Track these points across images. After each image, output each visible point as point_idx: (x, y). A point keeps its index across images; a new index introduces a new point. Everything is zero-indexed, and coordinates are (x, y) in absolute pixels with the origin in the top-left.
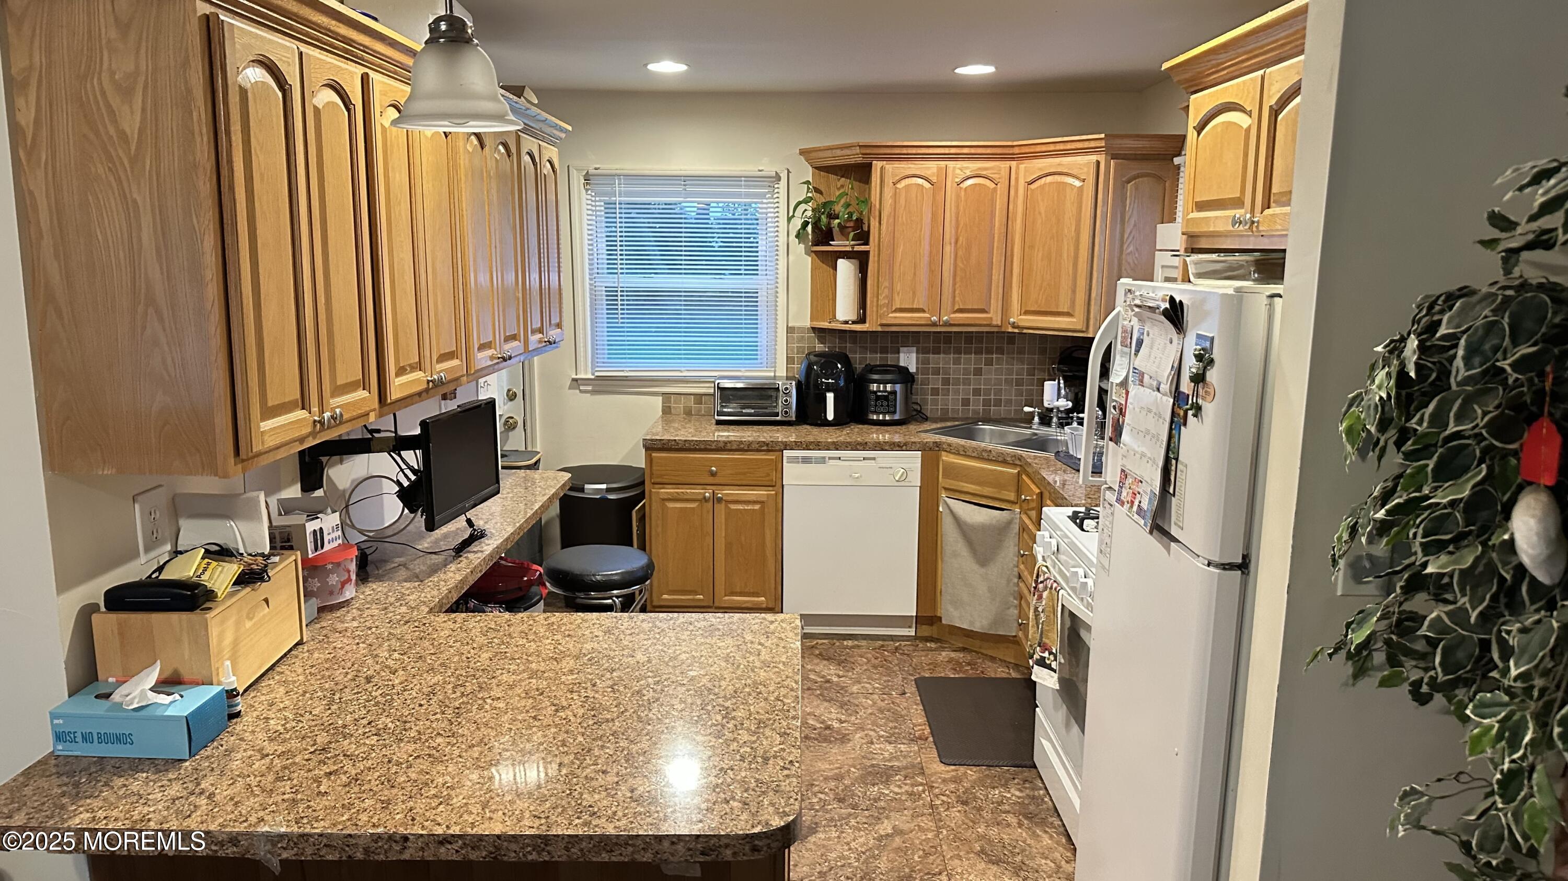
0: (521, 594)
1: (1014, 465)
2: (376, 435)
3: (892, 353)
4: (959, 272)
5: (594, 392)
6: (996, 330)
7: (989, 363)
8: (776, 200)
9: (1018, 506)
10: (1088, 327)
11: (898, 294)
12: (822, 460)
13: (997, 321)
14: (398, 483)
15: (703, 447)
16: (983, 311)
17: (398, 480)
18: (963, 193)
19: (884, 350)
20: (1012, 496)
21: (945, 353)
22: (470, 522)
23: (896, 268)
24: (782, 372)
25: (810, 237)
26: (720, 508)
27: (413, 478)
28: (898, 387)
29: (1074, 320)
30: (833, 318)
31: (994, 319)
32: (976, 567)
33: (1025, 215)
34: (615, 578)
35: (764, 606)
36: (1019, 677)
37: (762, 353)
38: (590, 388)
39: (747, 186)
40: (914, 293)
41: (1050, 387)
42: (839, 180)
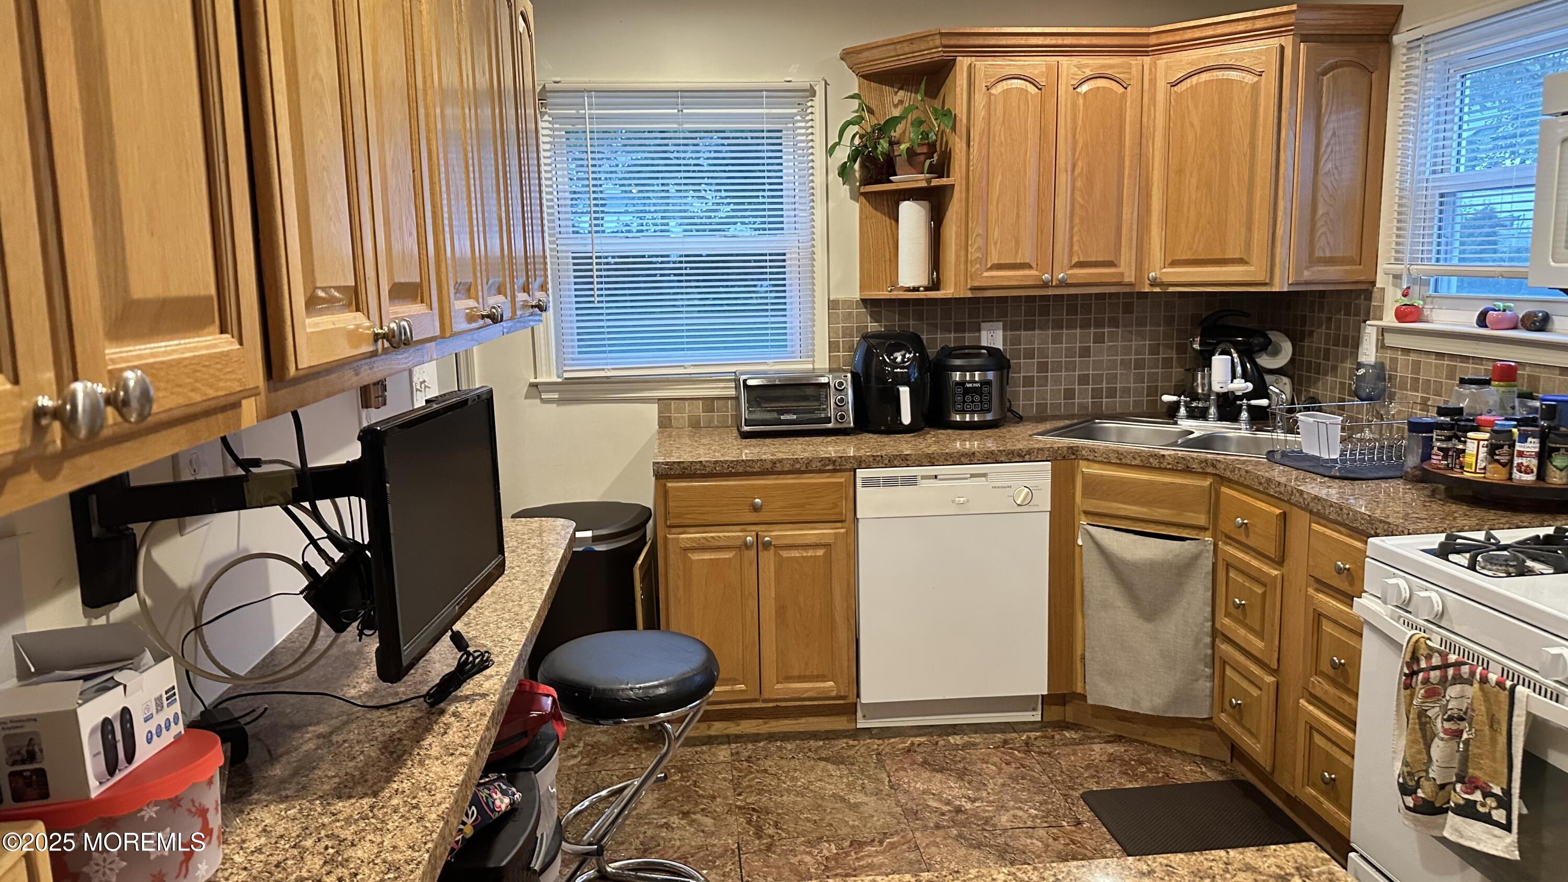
0: (525, 742)
1: (1205, 474)
2: (254, 470)
3: (969, 331)
4: (1078, 210)
5: (560, 401)
6: (1127, 290)
7: (1099, 339)
8: (810, 124)
9: (1209, 533)
10: (1272, 277)
11: (996, 244)
12: (911, 481)
13: (1130, 277)
14: (307, 569)
15: (741, 470)
16: (1110, 264)
17: (306, 564)
18: (1081, 101)
19: (960, 328)
20: (1202, 520)
21: (1040, 328)
22: (459, 641)
23: (992, 207)
24: (822, 361)
25: (857, 175)
26: (768, 558)
27: (337, 555)
28: (990, 375)
29: (1252, 268)
30: (894, 285)
31: (1126, 274)
32: (1139, 622)
33: (1168, 129)
34: (662, 691)
35: (834, 694)
36: (1220, 778)
37: (794, 339)
38: (556, 396)
39: (770, 105)
40: (1017, 242)
41: (1220, 364)
42: (896, 93)
